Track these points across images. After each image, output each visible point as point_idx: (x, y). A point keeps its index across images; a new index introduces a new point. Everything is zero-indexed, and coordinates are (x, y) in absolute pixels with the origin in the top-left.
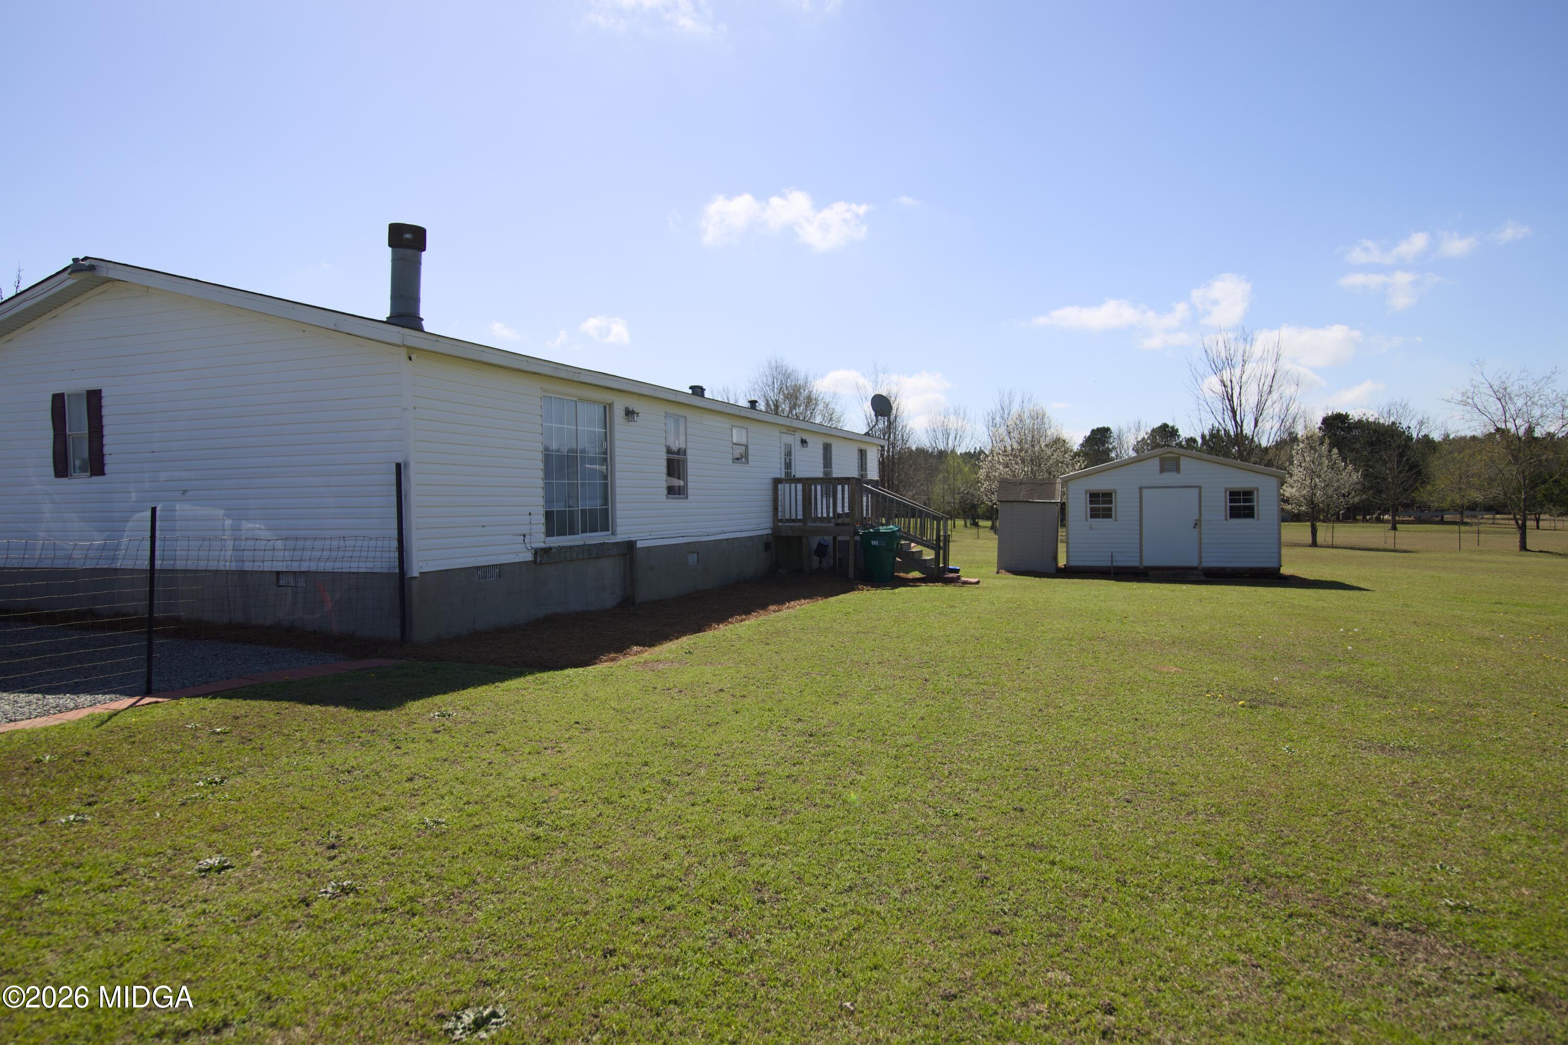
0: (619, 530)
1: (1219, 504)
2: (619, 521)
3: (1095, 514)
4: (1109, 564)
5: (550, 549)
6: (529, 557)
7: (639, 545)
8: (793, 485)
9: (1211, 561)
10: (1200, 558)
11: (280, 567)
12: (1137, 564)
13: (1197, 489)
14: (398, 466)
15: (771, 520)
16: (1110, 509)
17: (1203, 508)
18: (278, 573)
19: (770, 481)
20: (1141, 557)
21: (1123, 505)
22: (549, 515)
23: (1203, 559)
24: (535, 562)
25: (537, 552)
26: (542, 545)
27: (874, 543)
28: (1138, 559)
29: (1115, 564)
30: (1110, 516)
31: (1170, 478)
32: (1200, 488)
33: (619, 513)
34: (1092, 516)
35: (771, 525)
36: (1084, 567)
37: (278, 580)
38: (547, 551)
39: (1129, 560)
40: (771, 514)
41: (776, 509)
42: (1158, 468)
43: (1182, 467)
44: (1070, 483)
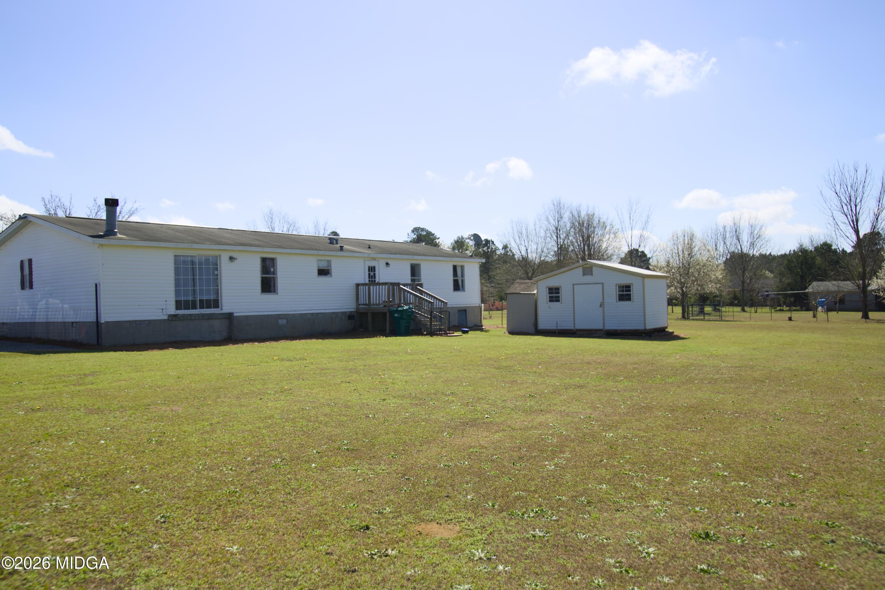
0: (224, 308)
1: (612, 293)
2: (224, 304)
3: (552, 300)
4: (556, 328)
5: (178, 315)
6: (166, 317)
7: (235, 315)
8: (378, 287)
9: (610, 326)
10: (604, 324)
11: (73, 320)
12: (572, 328)
13: (601, 285)
14: (96, 285)
15: (355, 304)
16: (559, 297)
17: (605, 296)
18: (72, 323)
19: (355, 285)
20: (574, 324)
21: (564, 294)
22: (177, 302)
23: (606, 325)
24: (168, 319)
25: (170, 316)
26: (174, 313)
27: (396, 315)
28: (573, 325)
29: (559, 328)
30: (558, 301)
31: (588, 279)
32: (603, 284)
33: (224, 301)
34: (550, 301)
35: (355, 307)
36: (546, 330)
37: (72, 325)
38: (175, 316)
39: (569, 326)
40: (355, 301)
41: (357, 299)
42: (582, 273)
43: (594, 272)
44: (539, 283)
